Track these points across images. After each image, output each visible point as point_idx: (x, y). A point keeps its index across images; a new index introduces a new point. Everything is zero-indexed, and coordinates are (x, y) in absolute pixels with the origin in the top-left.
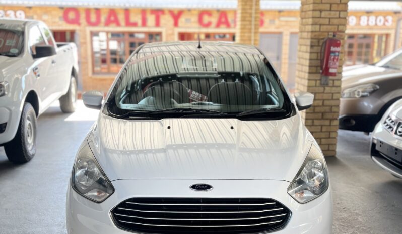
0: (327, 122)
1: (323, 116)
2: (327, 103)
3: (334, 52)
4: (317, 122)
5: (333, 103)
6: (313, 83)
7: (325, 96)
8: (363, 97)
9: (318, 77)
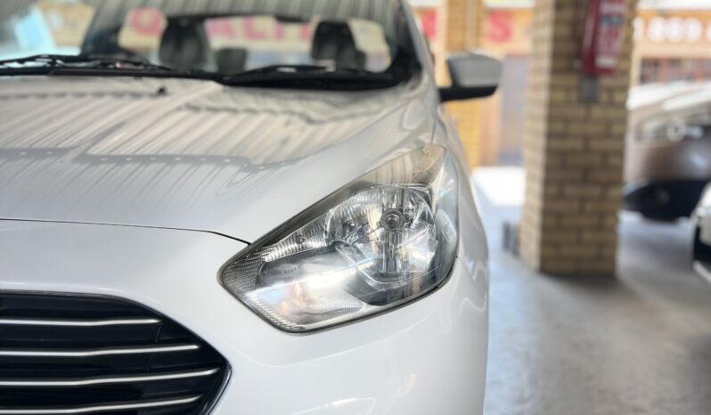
0: (595, 191)
1: (586, 176)
2: (595, 144)
3: (609, 16)
4: (571, 190)
5: (609, 145)
6: (561, 96)
7: (591, 129)
8: (687, 139)
9: (572, 80)
